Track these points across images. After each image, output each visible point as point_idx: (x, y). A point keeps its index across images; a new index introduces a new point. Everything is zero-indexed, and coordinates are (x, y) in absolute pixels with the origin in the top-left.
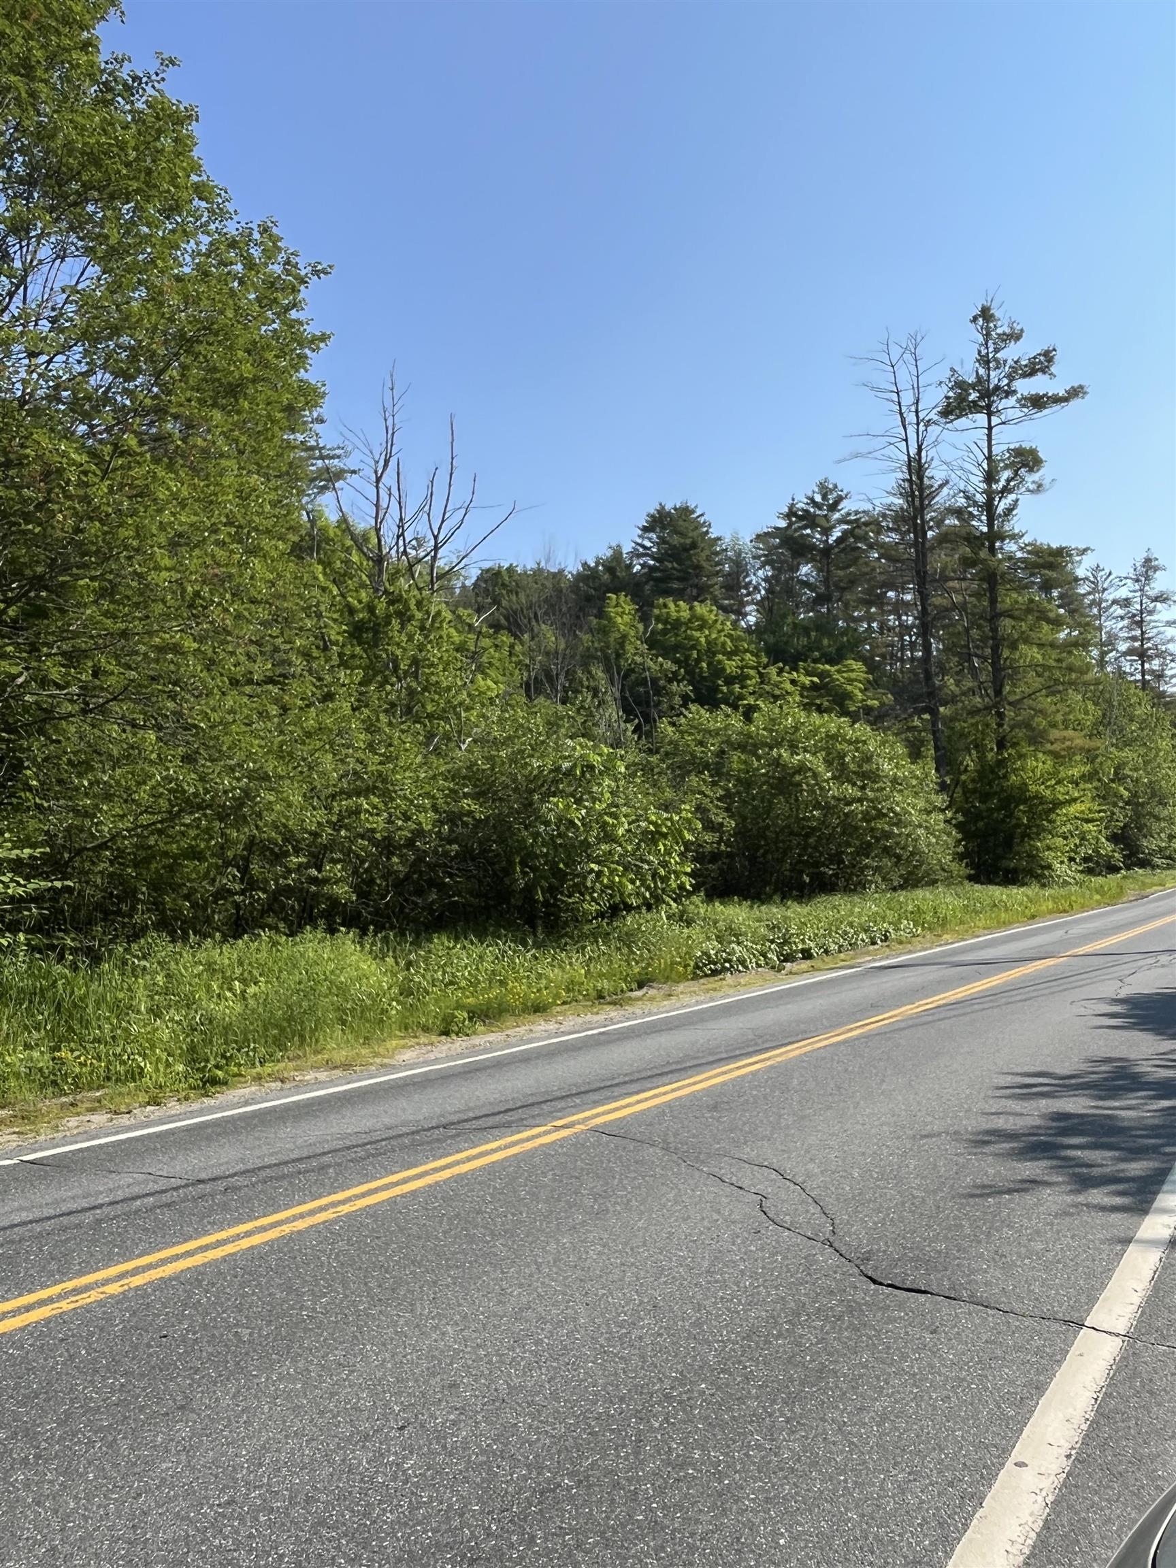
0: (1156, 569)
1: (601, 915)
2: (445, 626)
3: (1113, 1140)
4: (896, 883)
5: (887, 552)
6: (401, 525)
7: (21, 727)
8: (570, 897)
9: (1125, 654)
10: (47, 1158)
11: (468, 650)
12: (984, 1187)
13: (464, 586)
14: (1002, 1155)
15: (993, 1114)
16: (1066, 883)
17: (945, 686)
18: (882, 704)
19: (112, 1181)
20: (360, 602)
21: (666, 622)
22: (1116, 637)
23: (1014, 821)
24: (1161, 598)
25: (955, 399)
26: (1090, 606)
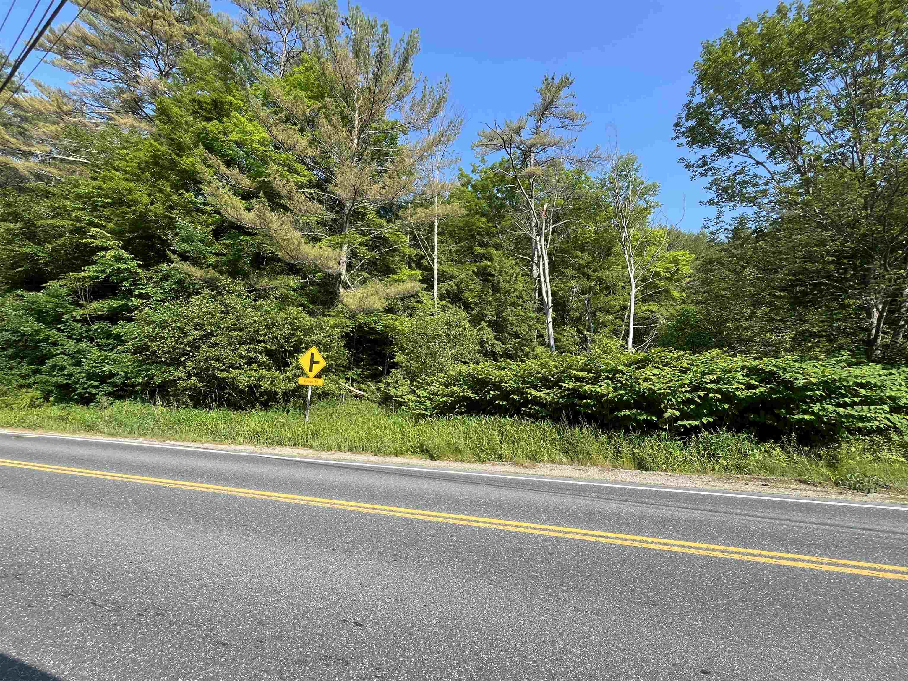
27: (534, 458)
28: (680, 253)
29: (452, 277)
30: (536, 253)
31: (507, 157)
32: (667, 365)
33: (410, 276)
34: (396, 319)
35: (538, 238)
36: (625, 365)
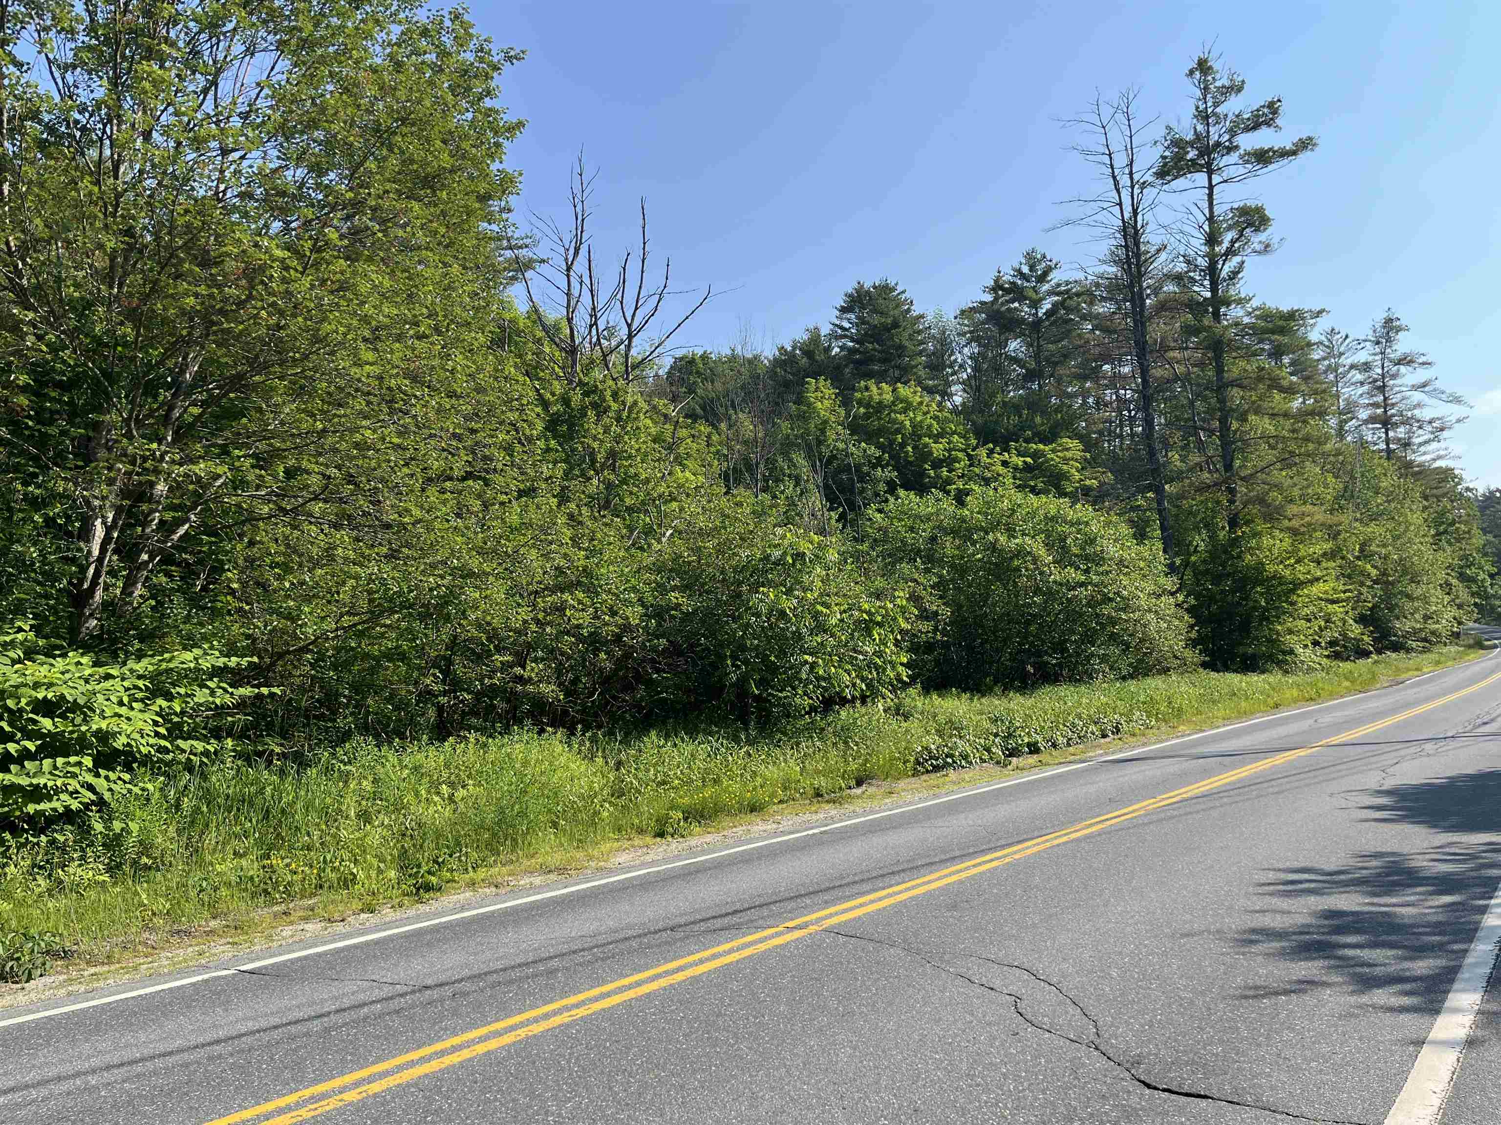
0: (1399, 329)
1: (813, 709)
2: (642, 416)
3: (1393, 938)
4: (1124, 673)
5: (1103, 325)
6: (594, 313)
7: (221, 529)
8: (781, 691)
9: (1366, 422)
10: (266, 967)
11: (664, 441)
12: (1256, 988)
13: (657, 375)
14: (1274, 955)
15: (1257, 912)
16: (1310, 670)
17: (1168, 462)
18: (1102, 484)
19: (335, 989)
20: (553, 394)
21: (868, 406)
22: (1356, 404)
23: (1251, 604)
24: (1405, 360)
25: (1172, 159)
26: (1325, 372)
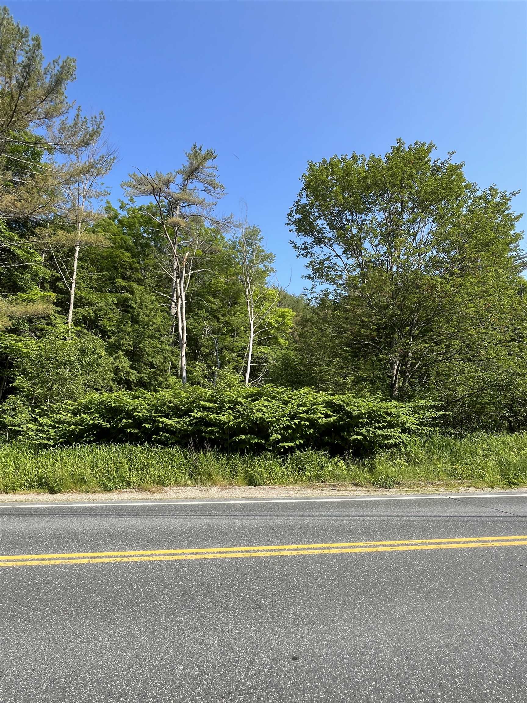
10: (458, 498)
27: (161, 483)
28: (286, 310)
29: (90, 304)
30: (175, 293)
31: (155, 203)
32: (274, 398)
33: (42, 298)
34: (20, 341)
35: (178, 280)
36: (244, 398)
